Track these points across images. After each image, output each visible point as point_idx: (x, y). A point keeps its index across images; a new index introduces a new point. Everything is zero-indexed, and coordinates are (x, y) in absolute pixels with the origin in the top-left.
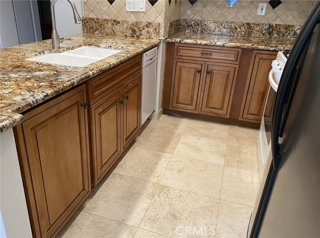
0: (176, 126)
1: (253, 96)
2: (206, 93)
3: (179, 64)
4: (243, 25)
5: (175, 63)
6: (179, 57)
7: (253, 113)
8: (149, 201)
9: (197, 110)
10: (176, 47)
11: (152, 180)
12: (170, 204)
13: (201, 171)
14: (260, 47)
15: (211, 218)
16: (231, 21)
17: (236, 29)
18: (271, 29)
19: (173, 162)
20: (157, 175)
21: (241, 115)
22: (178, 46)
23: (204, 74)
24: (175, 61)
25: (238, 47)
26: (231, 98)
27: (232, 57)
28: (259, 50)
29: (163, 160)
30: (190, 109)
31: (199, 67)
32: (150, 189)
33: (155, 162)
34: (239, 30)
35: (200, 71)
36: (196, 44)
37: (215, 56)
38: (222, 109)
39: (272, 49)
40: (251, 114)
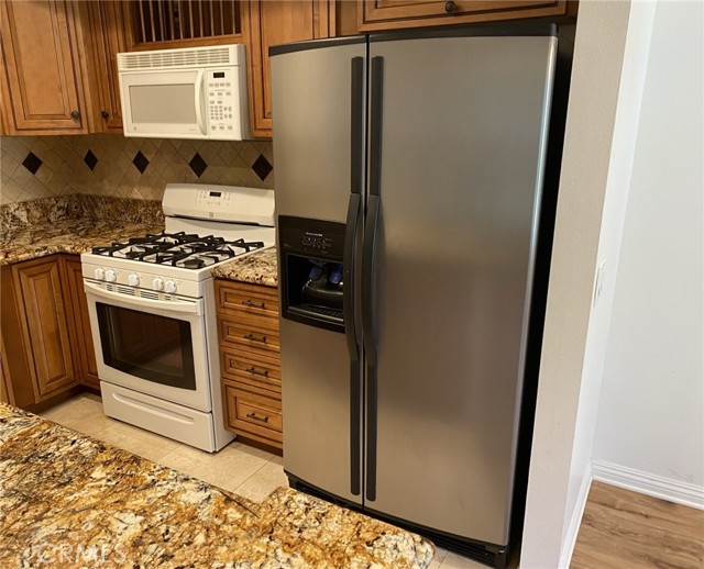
1: (43, 347)
14: (21, 257)
21: (36, 393)
26: (7, 370)
28: (21, 262)
39: (41, 254)
40: (51, 381)
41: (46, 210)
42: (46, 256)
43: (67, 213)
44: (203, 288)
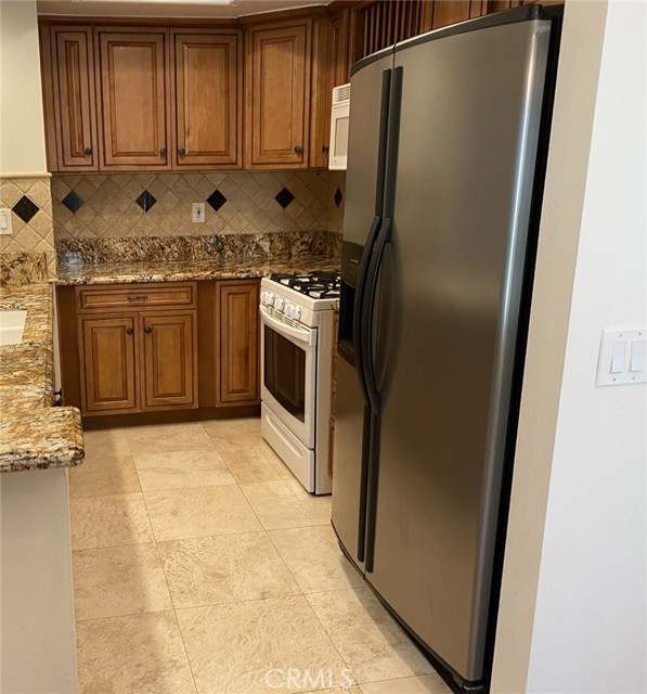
0: (110, 445)
1: (231, 359)
2: (150, 370)
3: (90, 324)
4: (174, 241)
5: (80, 323)
6: (85, 311)
7: (238, 388)
8: (160, 570)
9: (138, 406)
10: (77, 293)
11: (140, 541)
12: (198, 562)
13: (208, 502)
14: (225, 275)
15: (271, 559)
16: (151, 236)
17: (163, 249)
18: (220, 244)
19: (151, 503)
20: (141, 530)
21: (218, 398)
22: (81, 291)
23: (139, 335)
24: (80, 319)
25: (189, 280)
26: (196, 370)
27: (183, 298)
28: (224, 280)
29: (132, 505)
30: (124, 406)
31: (128, 324)
32: (146, 555)
33: (120, 512)
34: (168, 250)
35: (131, 332)
36: (116, 283)
37: (153, 299)
38: (183, 394)
39: (243, 276)
40: (234, 392)
41: (289, 243)
42: (247, 278)
43: (310, 249)
44: (317, 318)
